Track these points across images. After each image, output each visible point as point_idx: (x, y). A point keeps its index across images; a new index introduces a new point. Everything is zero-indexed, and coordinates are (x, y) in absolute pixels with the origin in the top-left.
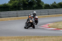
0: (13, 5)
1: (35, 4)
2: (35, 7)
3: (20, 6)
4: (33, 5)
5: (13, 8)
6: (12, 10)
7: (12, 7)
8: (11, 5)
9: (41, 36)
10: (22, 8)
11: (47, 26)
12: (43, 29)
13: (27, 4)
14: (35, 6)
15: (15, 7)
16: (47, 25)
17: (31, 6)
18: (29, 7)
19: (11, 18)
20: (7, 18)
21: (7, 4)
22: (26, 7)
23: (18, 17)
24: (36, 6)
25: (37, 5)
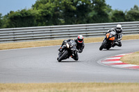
0: (42, 12)
1: (91, 11)
2: (93, 18)
3: (58, 14)
4: (86, 12)
5: (43, 18)
6: (40, 23)
7: (40, 17)
8: (37, 12)
9: (105, 82)
10: (61, 20)
11: (119, 60)
12: (109, 66)
13: (74, 11)
14: (91, 15)
15: (47, 17)
16: (119, 58)
17: (83, 15)
18: (77, 16)
19: (38, 41)
20: (28, 42)
21: (29, 11)
22: (71, 16)
23: (53, 40)
24: (94, 16)
25: (96, 13)
